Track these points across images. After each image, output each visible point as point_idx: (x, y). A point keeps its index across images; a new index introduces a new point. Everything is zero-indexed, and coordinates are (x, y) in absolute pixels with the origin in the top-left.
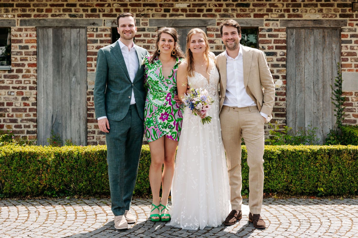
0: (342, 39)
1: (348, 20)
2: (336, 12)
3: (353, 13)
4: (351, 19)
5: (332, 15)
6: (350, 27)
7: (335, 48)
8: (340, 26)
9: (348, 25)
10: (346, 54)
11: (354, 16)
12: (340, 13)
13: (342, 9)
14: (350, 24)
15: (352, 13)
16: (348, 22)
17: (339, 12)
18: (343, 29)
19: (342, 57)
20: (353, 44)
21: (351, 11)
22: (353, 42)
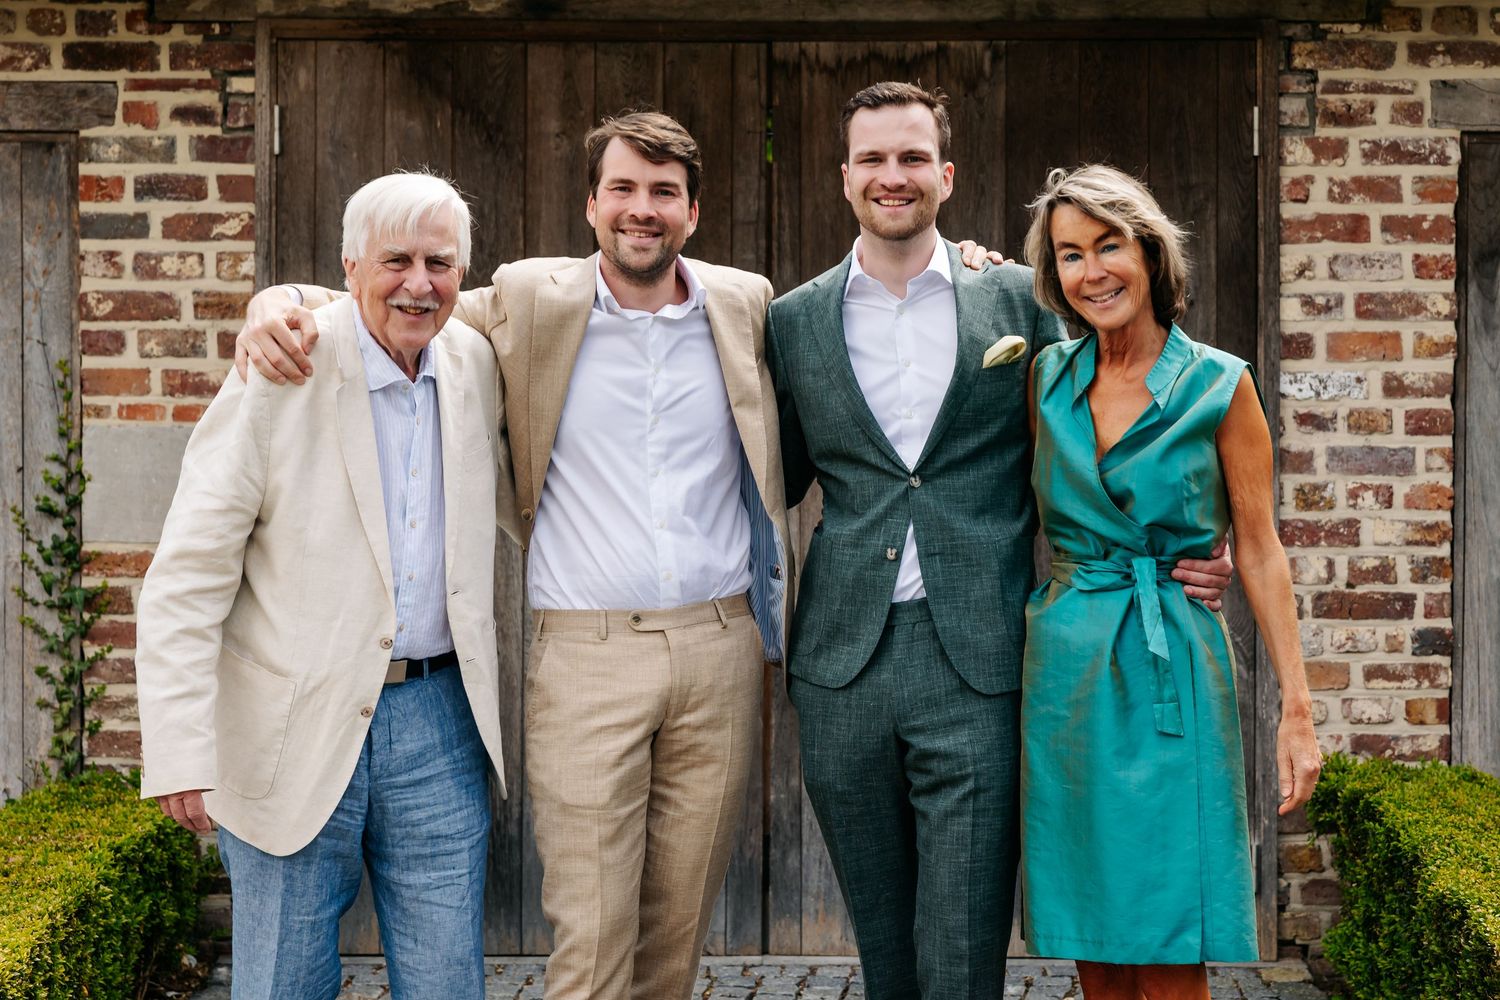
0: (87, 207)
1: (121, 86)
2: (47, 32)
3: (157, 39)
4: (140, 75)
5: (17, 53)
6: (137, 130)
7: (39, 266)
8: (70, 125)
9: (119, 113)
10: (107, 307)
11: (164, 58)
12: (71, 36)
13: (81, 14)
14: (134, 113)
15: (144, 39)
16: (124, 96)
17: (62, 30)
18: (88, 140)
19: (84, 325)
20: (154, 243)
21: (142, 27)
22: (156, 229)
